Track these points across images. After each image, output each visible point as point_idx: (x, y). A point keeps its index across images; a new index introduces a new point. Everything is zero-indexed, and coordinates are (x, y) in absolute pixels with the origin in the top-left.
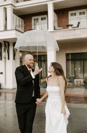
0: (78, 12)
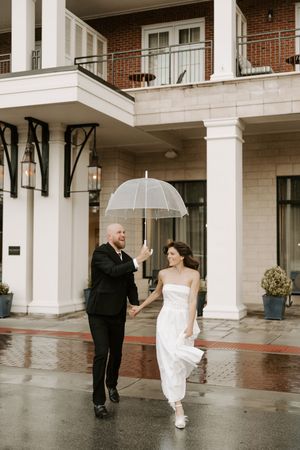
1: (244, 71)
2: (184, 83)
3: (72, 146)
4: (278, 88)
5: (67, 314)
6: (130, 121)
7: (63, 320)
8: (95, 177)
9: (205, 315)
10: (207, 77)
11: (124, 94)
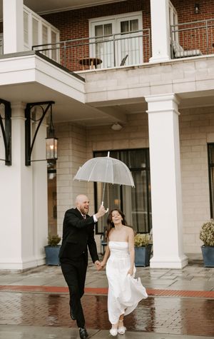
1: (178, 54)
2: (127, 65)
3: (32, 122)
4: (207, 67)
5: (30, 269)
6: (82, 99)
7: (27, 275)
8: (52, 147)
9: (152, 265)
10: (146, 60)
11: (76, 76)
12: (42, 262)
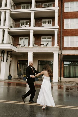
0: (47, 37)
1: (34, 46)
2: (25, 46)
3: (8, 55)
4: (38, 49)
6: (17, 51)
10: (29, 46)
11: (16, 47)
12: (7, 79)
